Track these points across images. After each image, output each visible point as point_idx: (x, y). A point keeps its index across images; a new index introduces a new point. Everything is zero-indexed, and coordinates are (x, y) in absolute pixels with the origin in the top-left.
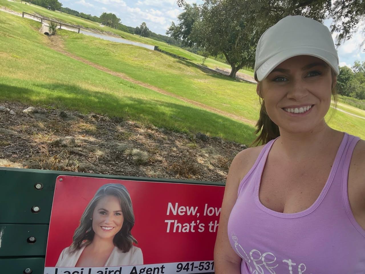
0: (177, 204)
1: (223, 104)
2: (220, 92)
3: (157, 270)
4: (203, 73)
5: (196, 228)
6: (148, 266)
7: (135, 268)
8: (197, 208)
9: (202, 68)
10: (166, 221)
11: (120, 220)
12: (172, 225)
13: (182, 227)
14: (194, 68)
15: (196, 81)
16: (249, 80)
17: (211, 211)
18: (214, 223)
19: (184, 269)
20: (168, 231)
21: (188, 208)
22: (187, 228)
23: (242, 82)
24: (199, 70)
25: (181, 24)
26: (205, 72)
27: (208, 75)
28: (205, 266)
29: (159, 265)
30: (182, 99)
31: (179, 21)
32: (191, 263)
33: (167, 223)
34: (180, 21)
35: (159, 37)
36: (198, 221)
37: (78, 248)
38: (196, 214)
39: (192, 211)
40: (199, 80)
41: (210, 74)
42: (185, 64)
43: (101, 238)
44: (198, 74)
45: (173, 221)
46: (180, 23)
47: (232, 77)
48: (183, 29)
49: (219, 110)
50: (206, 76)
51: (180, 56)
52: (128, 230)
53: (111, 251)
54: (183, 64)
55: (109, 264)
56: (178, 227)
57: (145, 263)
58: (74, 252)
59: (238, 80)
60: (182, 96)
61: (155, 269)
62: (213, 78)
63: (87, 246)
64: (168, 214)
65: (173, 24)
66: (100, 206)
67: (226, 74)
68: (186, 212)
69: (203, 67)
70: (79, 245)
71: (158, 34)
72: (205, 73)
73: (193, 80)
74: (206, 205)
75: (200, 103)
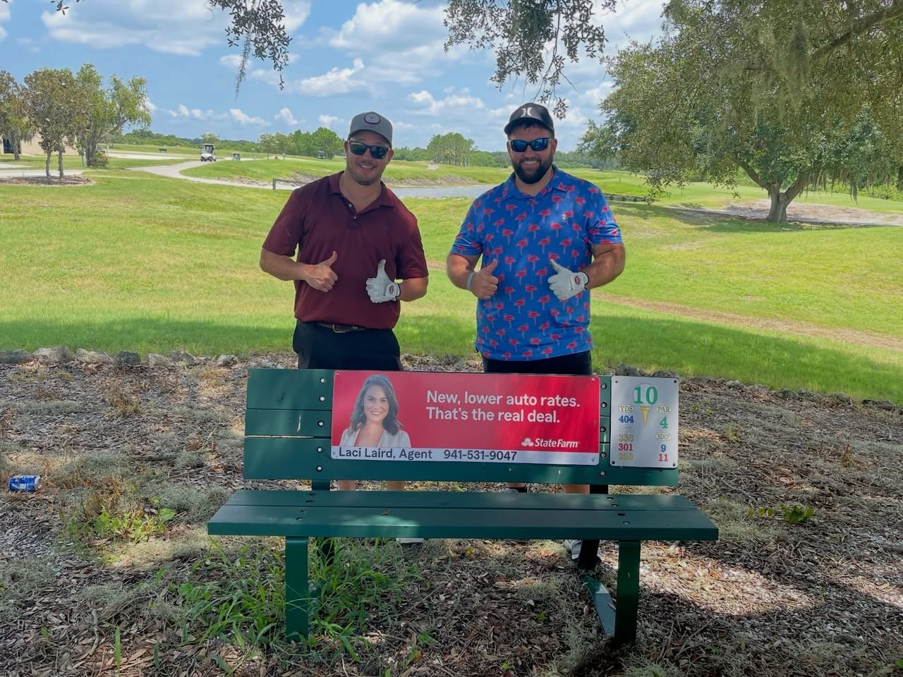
0: (436, 392)
1: (745, 298)
2: (732, 269)
3: (424, 454)
4: (688, 226)
5: (459, 415)
6: (416, 450)
7: (403, 450)
8: (457, 396)
9: (685, 215)
10: (427, 408)
11: (386, 406)
12: (434, 412)
13: (445, 414)
14: (660, 219)
15: (665, 250)
16: (833, 220)
17: (472, 399)
18: (477, 410)
19: (452, 456)
20: (431, 417)
21: (447, 395)
22: (449, 415)
23: (807, 229)
24: (674, 222)
25: (611, 121)
26: (691, 224)
27: (700, 229)
28: (474, 455)
29: (427, 450)
30: (627, 303)
31: (605, 115)
32: (458, 450)
33: (429, 410)
34: (607, 114)
35: (571, 158)
36: (460, 409)
37: (355, 429)
38: (457, 401)
39: (452, 399)
40: (674, 248)
41: (707, 226)
42: (634, 215)
43: (371, 421)
44: (674, 230)
45: (434, 408)
46: (608, 119)
47: (776, 220)
48: (618, 130)
49: (732, 315)
50: (696, 233)
51: (624, 195)
52: (394, 414)
53: (382, 433)
54: (629, 214)
55: (381, 445)
56: (440, 414)
57: (413, 446)
58: (352, 433)
59: (796, 225)
60: (627, 295)
61: (422, 453)
62: (715, 233)
63: (362, 428)
64: (428, 401)
65: (592, 124)
66: (368, 393)
67: (758, 215)
68: (446, 399)
69: (687, 210)
70: (355, 427)
71: (567, 153)
72: (693, 227)
73: (658, 250)
74: (466, 393)
75: (676, 305)
